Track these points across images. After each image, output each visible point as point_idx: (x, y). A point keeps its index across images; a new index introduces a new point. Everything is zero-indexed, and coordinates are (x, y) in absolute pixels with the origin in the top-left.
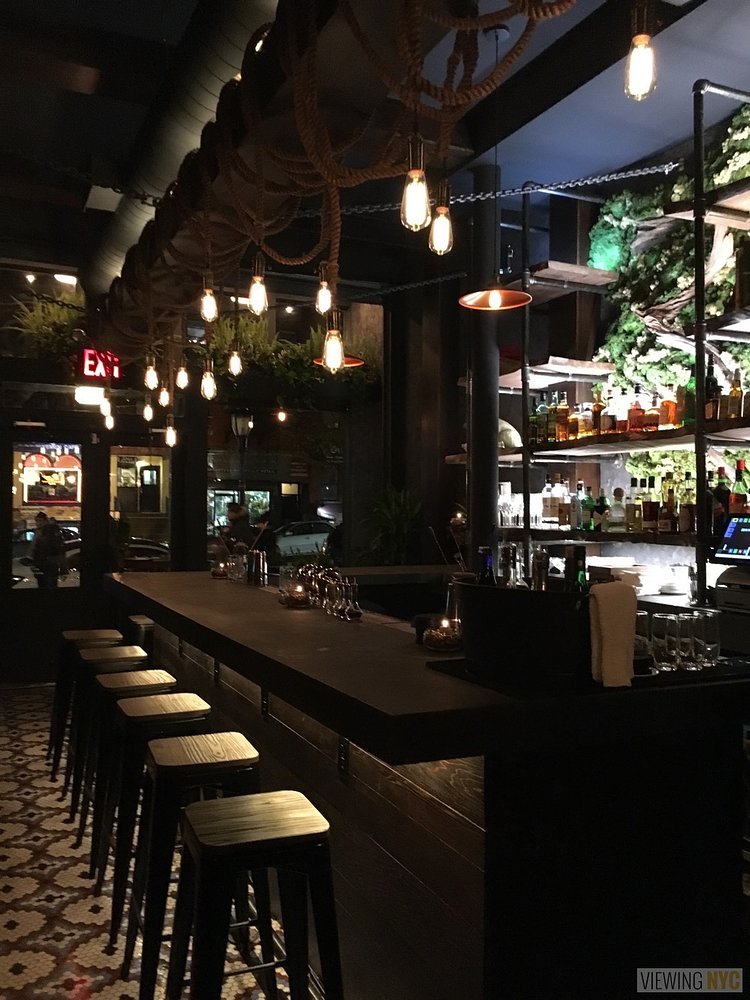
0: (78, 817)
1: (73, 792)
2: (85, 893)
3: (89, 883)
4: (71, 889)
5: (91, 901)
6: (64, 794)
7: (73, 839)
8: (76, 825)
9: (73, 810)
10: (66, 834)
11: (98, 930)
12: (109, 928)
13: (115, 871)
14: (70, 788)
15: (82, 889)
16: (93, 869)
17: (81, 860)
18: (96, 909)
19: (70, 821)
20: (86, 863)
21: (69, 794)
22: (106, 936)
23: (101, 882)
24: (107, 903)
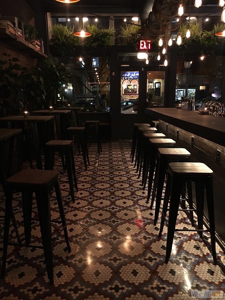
0: (139, 172)
1: (137, 166)
2: (141, 189)
3: (142, 187)
4: (137, 188)
5: (142, 191)
6: (135, 166)
7: (138, 177)
8: (138, 173)
9: (137, 170)
10: (136, 175)
11: (144, 198)
12: (147, 197)
13: (148, 185)
14: (137, 165)
15: (140, 188)
16: (143, 184)
17: (140, 181)
18: (143, 193)
19: (137, 172)
20: (141, 182)
21: (136, 166)
22: (146, 199)
23: (145, 187)
24: (147, 192)
